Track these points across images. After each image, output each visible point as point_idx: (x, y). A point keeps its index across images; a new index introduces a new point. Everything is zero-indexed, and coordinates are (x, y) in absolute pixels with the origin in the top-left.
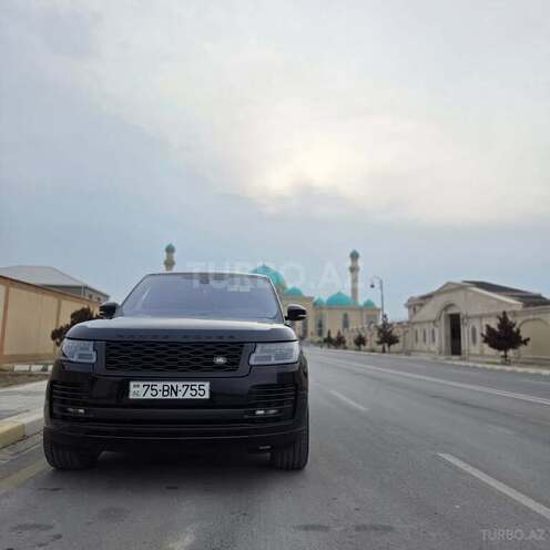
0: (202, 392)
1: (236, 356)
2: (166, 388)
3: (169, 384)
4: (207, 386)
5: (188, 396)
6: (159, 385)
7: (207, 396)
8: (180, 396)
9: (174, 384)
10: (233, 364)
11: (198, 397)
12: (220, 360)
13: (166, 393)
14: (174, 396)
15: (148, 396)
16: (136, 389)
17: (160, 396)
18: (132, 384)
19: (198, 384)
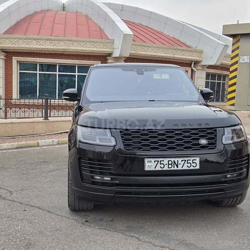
0: (194, 165)
1: (213, 138)
2: (170, 163)
3: (172, 160)
4: (198, 160)
5: (185, 168)
6: (166, 161)
7: (198, 167)
8: (180, 168)
9: (176, 160)
10: (212, 144)
11: (192, 168)
12: (203, 142)
13: (170, 166)
14: (176, 168)
15: (158, 168)
16: (150, 164)
17: (166, 168)
18: (146, 160)
19: (192, 159)
